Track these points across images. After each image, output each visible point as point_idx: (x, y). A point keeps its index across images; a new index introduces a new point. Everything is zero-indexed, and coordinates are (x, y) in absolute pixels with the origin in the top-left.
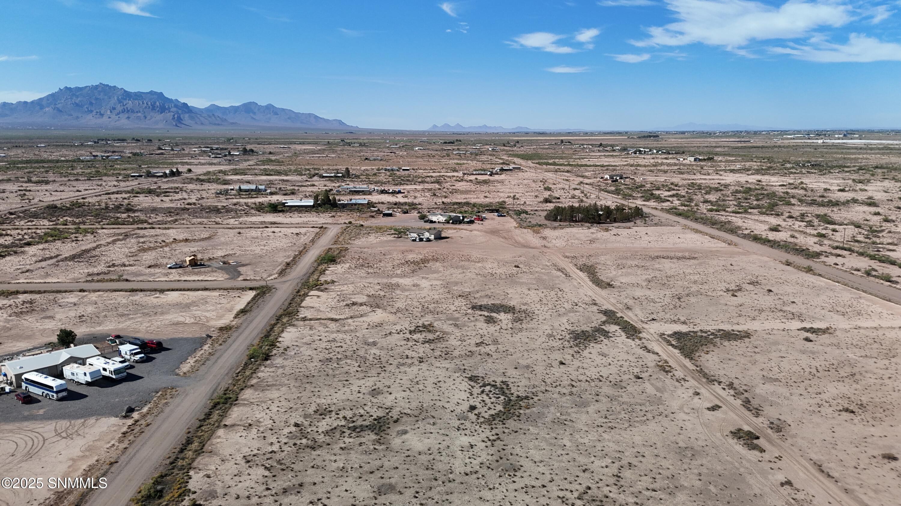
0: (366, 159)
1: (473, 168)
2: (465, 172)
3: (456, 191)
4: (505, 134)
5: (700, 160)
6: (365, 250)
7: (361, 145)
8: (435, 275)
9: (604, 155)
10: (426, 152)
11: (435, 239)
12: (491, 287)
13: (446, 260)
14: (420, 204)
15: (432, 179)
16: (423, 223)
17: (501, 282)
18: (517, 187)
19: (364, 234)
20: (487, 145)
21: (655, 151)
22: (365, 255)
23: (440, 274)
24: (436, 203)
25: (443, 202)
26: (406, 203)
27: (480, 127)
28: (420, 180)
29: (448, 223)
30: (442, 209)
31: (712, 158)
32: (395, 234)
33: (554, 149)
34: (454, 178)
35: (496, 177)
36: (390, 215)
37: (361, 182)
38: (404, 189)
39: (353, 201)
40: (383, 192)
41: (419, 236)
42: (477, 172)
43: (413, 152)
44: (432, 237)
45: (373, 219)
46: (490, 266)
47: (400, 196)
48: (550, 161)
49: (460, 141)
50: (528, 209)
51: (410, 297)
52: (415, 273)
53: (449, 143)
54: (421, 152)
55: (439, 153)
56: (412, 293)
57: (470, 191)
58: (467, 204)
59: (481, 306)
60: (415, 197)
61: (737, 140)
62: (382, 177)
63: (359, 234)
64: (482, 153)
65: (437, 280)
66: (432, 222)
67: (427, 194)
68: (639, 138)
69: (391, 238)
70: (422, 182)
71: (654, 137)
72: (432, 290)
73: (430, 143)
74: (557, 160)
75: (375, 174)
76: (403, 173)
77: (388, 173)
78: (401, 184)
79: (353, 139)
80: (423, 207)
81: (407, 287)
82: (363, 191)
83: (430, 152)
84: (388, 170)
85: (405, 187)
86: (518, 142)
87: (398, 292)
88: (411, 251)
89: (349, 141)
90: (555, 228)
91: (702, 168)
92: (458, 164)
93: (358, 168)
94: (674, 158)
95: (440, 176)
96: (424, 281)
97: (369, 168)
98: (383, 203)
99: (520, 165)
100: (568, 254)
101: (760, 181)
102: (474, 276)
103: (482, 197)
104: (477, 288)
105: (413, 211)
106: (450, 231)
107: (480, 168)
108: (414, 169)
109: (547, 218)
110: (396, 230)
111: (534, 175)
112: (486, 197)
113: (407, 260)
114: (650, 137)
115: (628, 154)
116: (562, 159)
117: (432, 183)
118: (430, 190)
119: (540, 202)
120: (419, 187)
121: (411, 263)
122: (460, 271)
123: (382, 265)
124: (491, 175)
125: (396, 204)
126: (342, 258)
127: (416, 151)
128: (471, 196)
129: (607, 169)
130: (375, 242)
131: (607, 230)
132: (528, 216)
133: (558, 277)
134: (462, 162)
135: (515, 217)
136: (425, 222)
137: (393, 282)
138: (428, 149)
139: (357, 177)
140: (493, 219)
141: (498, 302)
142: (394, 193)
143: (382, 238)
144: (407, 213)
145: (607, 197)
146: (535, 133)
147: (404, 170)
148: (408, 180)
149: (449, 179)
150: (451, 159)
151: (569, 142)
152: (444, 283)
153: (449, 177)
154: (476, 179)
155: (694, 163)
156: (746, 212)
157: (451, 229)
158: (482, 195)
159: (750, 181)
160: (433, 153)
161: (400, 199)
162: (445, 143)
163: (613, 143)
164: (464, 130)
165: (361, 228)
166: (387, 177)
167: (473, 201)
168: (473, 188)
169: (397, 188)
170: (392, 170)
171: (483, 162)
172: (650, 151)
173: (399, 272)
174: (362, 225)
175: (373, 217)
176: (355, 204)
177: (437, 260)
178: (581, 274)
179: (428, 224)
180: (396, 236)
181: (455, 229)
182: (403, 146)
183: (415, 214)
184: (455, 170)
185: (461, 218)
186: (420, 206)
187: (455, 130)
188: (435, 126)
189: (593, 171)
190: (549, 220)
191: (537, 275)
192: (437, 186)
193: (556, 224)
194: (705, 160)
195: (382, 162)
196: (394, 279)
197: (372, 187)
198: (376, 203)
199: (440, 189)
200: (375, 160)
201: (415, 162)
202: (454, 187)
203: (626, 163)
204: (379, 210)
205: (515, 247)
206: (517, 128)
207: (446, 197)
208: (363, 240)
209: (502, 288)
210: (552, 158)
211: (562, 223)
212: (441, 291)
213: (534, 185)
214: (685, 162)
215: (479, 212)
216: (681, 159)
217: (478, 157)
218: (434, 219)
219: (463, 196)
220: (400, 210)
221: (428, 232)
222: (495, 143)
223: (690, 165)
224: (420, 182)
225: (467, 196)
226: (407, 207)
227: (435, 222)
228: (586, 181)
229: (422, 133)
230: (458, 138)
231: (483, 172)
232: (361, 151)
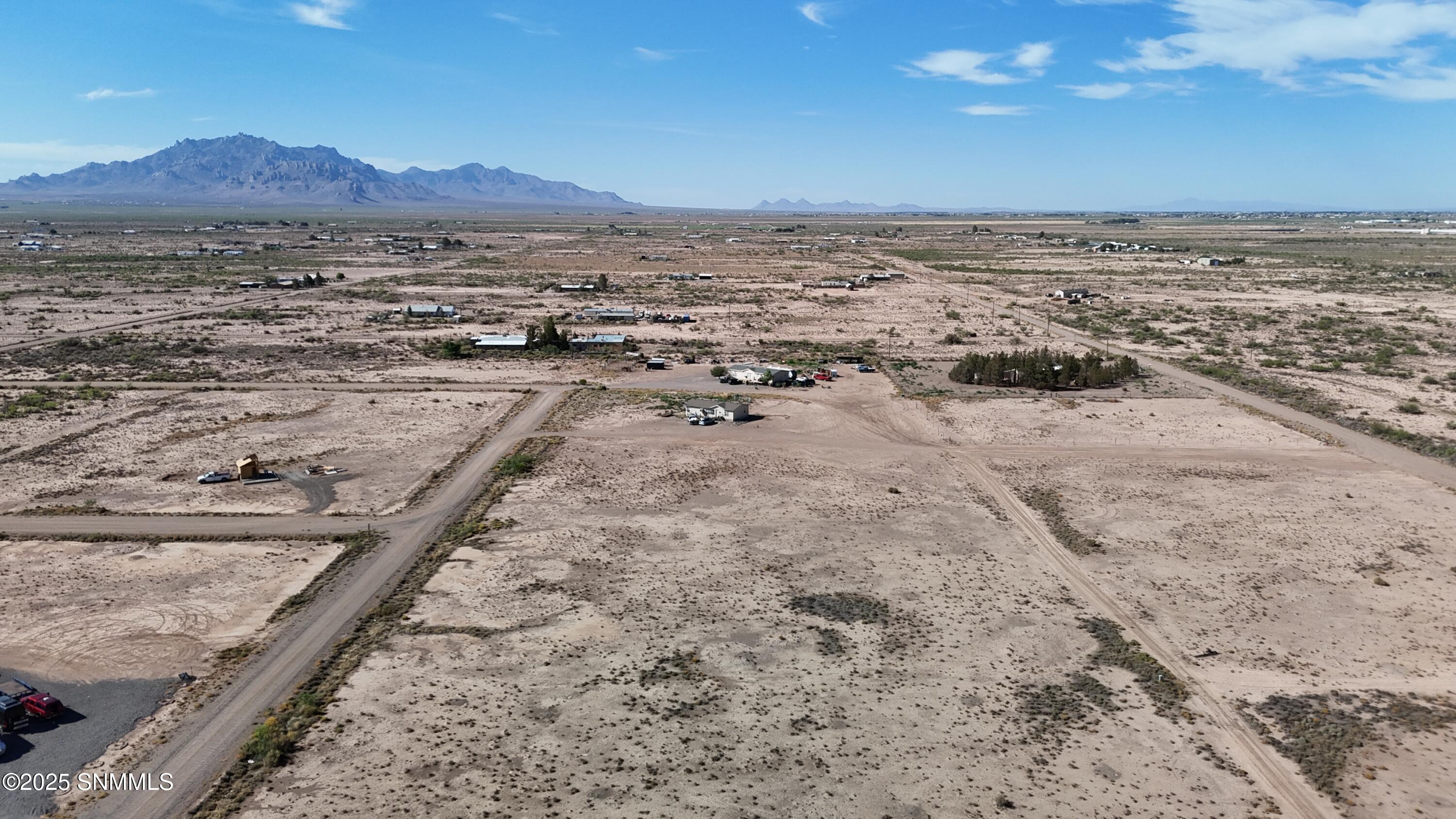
0: (643, 258)
1: (822, 276)
2: (808, 282)
3: (787, 319)
4: (879, 216)
5: (1221, 264)
6: (597, 444)
7: (640, 233)
8: (724, 510)
9: (1050, 254)
10: (744, 246)
11: (735, 420)
12: (838, 544)
13: (750, 472)
14: (719, 344)
15: (749, 295)
16: (719, 383)
17: (861, 530)
18: (896, 311)
19: (603, 407)
20: (848, 233)
21: (1137, 247)
22: (592, 456)
23: (735, 508)
24: (748, 343)
25: (761, 341)
26: (693, 343)
27: (839, 204)
28: (726, 297)
29: (765, 384)
30: (758, 355)
31: (1242, 260)
32: (662, 407)
33: (963, 242)
34: (787, 294)
35: (861, 292)
36: (661, 366)
37: (624, 299)
38: (696, 314)
39: (598, 339)
40: (658, 319)
41: (705, 413)
42: (828, 283)
43: (722, 246)
44: (730, 416)
45: (628, 374)
46: (839, 488)
47: (686, 327)
48: (957, 264)
49: (804, 227)
50: (917, 356)
51: (662, 567)
52: (684, 503)
53: (785, 231)
54: (737, 247)
55: (766, 248)
56: (669, 556)
57: (813, 319)
58: (805, 344)
59: (812, 599)
60: (713, 331)
61: (1276, 227)
62: (662, 292)
63: (593, 407)
64: (839, 248)
65: (727, 522)
66: (735, 382)
67: (735, 324)
68: (1105, 223)
69: (651, 416)
70: (730, 301)
71: (1131, 221)
72: (713, 550)
73: (755, 231)
74: (967, 262)
75: (651, 286)
76: (699, 283)
77: (674, 284)
78: (692, 304)
79: (631, 224)
80: (724, 349)
81: (660, 541)
82: (622, 318)
83: (751, 246)
84: (676, 278)
85: (699, 310)
86: (900, 230)
87: (639, 554)
88: (685, 446)
89: (622, 227)
90: (969, 399)
91: (1228, 278)
92: (796, 267)
93: (627, 273)
94: (1173, 260)
95: (763, 290)
96: (698, 524)
97: (643, 274)
98: (653, 342)
99: (904, 270)
100: (998, 461)
101: (1343, 305)
102: (803, 515)
103: (833, 330)
104: (807, 547)
105: (704, 358)
106: (767, 403)
107: (834, 275)
108: (719, 277)
109: (954, 376)
110: (665, 399)
111: (928, 288)
112: (840, 331)
113: (673, 469)
114: (1124, 221)
115: (1091, 251)
116: (976, 259)
117: (747, 302)
118: (741, 316)
119: (940, 342)
120: (722, 310)
121: (680, 477)
122: (777, 499)
123: (621, 480)
124: (851, 288)
125: (675, 344)
126: (547, 464)
127: (729, 245)
128: (814, 329)
129: (1058, 279)
130: (620, 425)
131: (1072, 405)
132: (916, 372)
133: (981, 520)
134: (803, 263)
135: (892, 372)
136: (723, 381)
137: (635, 526)
138: (750, 241)
139: (620, 290)
140: (850, 377)
141: (849, 588)
142: (678, 321)
143: (634, 416)
144: (693, 362)
145: (1063, 333)
146: (928, 214)
147: (702, 278)
148: (706, 298)
149: (777, 296)
150: (785, 258)
151: (988, 230)
152: (740, 532)
153: (779, 292)
154: (826, 295)
155: (1210, 269)
156: (1337, 369)
157: (769, 397)
158: (832, 328)
159: (1325, 304)
160: (757, 247)
161: (685, 333)
162: (779, 230)
163: (1063, 232)
164: (811, 210)
165: (601, 393)
166: (671, 290)
167: (815, 339)
168: (817, 311)
169: (682, 313)
170: (682, 278)
171: (840, 264)
172: (1129, 246)
173: (651, 499)
174: (604, 388)
175: (627, 369)
176: (602, 344)
177: (730, 470)
178: (1028, 511)
179: (727, 385)
180: (663, 412)
181: (777, 397)
182: (708, 237)
183: (706, 365)
184: (790, 279)
185: (791, 375)
186: (717, 349)
187: (797, 210)
188: (765, 202)
189: (1033, 282)
190: (958, 381)
191: (936, 513)
192: (755, 308)
193: (972, 390)
194: (1228, 263)
195: (668, 264)
196: (638, 518)
197: (641, 309)
198: (640, 342)
199: (759, 314)
200: (657, 259)
201: (725, 263)
202: (784, 311)
203: (1089, 268)
204: (642, 356)
205: (892, 440)
206: (898, 206)
207: (767, 330)
208: (598, 420)
209: (861, 548)
210: (959, 257)
211: (982, 389)
212: (730, 553)
213: (927, 307)
214: (1193, 266)
215: (825, 362)
216: (1187, 262)
217: (831, 255)
218: (739, 375)
219: (800, 329)
220: (680, 355)
221: (723, 406)
222: (862, 231)
223: (1204, 272)
224: (726, 302)
225: (807, 329)
226: (695, 350)
227: (740, 382)
228: (1022, 301)
229: (747, 212)
230: (801, 223)
231: (837, 283)
232: (639, 244)
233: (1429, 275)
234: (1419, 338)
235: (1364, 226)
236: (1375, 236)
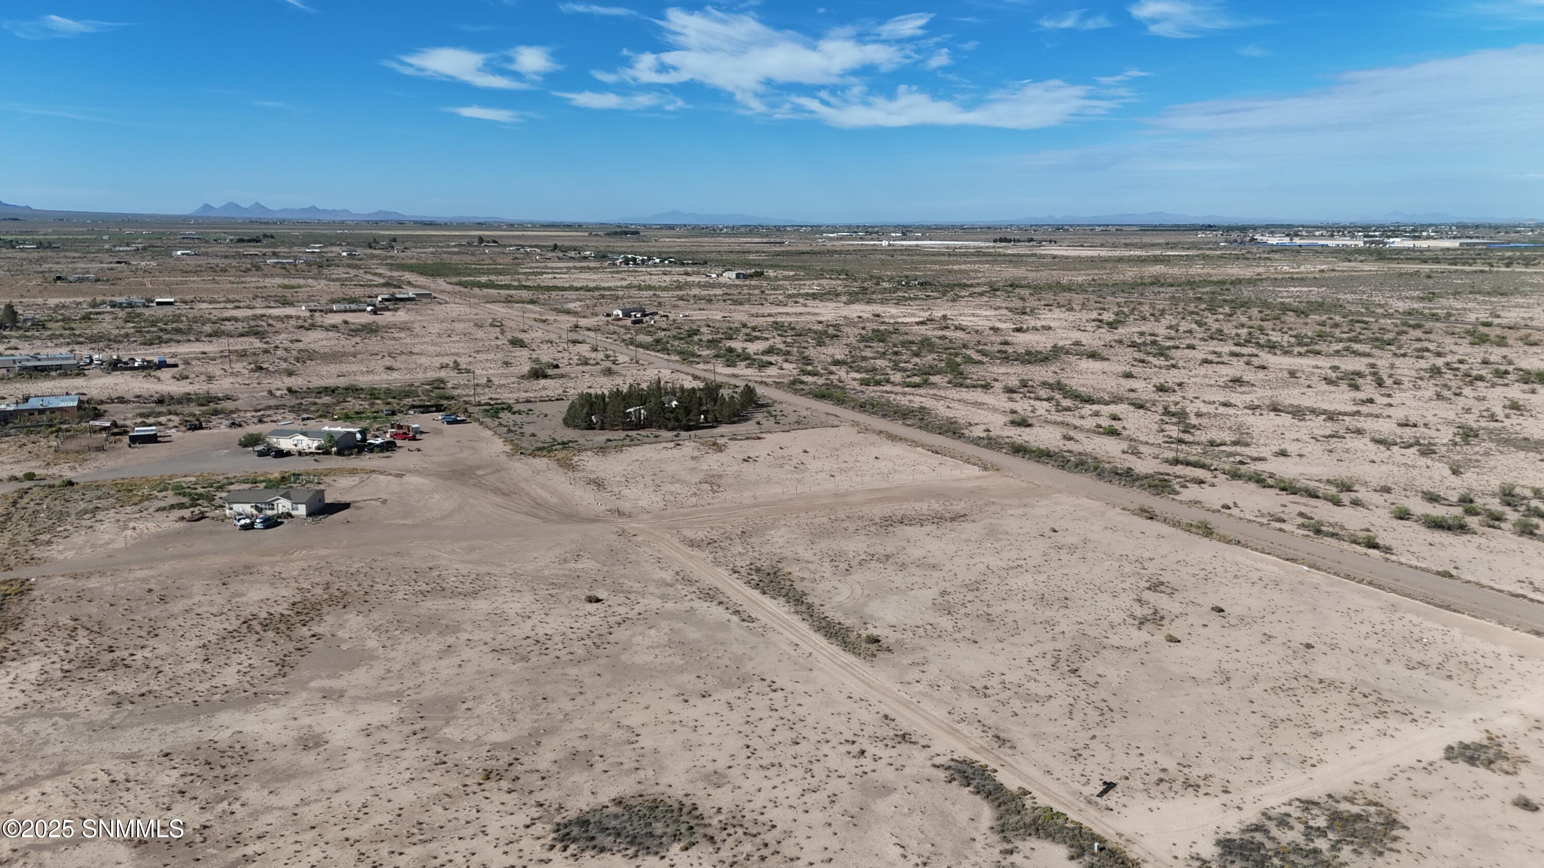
0: (59, 278)
1: (329, 297)
2: (312, 305)
3: (307, 356)
4: (358, 224)
5: (746, 277)
7: (40, 245)
8: (362, 676)
9: (575, 268)
10: (202, 261)
12: (566, 705)
13: (372, 600)
14: (227, 398)
15: (239, 325)
16: (255, 457)
18: (445, 339)
19: (81, 514)
20: (332, 244)
21: (658, 261)
23: (376, 669)
24: (270, 393)
25: (290, 390)
26: (187, 399)
27: (304, 210)
28: (208, 328)
29: (327, 453)
30: (293, 409)
31: (762, 273)
32: (182, 506)
33: (473, 254)
34: (293, 322)
35: (387, 317)
36: (152, 439)
37: (51, 338)
38: (174, 356)
39: (34, 403)
40: (115, 366)
41: (261, 510)
42: (342, 307)
43: (170, 261)
44: (301, 511)
45: (101, 455)
47: (165, 374)
48: (484, 279)
49: (272, 237)
50: (506, 397)
52: (292, 675)
53: (249, 241)
54: (192, 262)
55: (234, 263)
57: (345, 354)
58: (354, 390)
60: (210, 378)
61: (765, 240)
62: (106, 325)
64: (330, 263)
65: (379, 698)
66: (281, 454)
67: (238, 367)
68: (608, 234)
69: (170, 523)
70: (216, 334)
71: (632, 233)
73: (207, 242)
74: (493, 278)
75: (87, 318)
76: (161, 312)
77: (122, 314)
78: (161, 341)
79: (21, 233)
80: (239, 404)
82: (60, 367)
83: (211, 261)
84: (120, 305)
85: (174, 349)
86: (395, 240)
88: (248, 569)
89: (10, 238)
90: (603, 450)
91: (763, 292)
92: (286, 287)
93: (40, 301)
94: (698, 273)
95: (256, 317)
96: (332, 710)
97: (68, 301)
98: (122, 400)
99: (428, 289)
100: (690, 533)
101: (878, 316)
102: (490, 662)
103: (380, 369)
105: (215, 420)
106: (344, 482)
107: (341, 295)
108: (185, 302)
109: (571, 422)
110: (179, 490)
111: (468, 310)
112: (389, 368)
113: (247, 614)
114: (626, 233)
115: (614, 264)
116: (500, 274)
117: (242, 335)
118: (242, 354)
119: (523, 378)
120: (212, 348)
121: (265, 626)
122: (436, 641)
124: (375, 312)
125: (160, 402)
127: (178, 258)
128: (353, 368)
129: (603, 297)
130: (120, 543)
131: (717, 448)
132: (518, 417)
133: (724, 626)
134: (294, 282)
135: (488, 421)
136: (261, 454)
137: (223, 737)
138: (206, 254)
139: (40, 325)
142: (148, 367)
144: (201, 427)
146: (415, 222)
147: (159, 304)
148: (178, 331)
149: (279, 325)
150: (265, 276)
151: (495, 242)
153: (279, 318)
154: (346, 322)
155: (738, 282)
156: (926, 383)
158: (379, 365)
159: (865, 315)
160: (222, 262)
161: (166, 383)
162: (241, 240)
163: (580, 244)
164: (270, 216)
165: (67, 491)
166: (119, 322)
167: (364, 381)
168: (347, 344)
169: (154, 354)
170: (130, 305)
171: (343, 282)
172: (649, 259)
174: (70, 483)
175: (100, 449)
176: (41, 411)
179: (269, 460)
180: (184, 513)
181: (354, 473)
182: (144, 249)
183: (220, 430)
184: (286, 303)
185: (359, 436)
186: (229, 405)
187: (254, 216)
188: (207, 207)
189: (580, 300)
190: (575, 427)
192: (257, 344)
194: (751, 276)
195: (99, 286)
197: (83, 352)
198: (102, 402)
199: (266, 351)
200: (80, 280)
201: (182, 283)
202: (300, 346)
203: (624, 283)
204: (115, 424)
206: (377, 214)
207: (290, 374)
208: (79, 538)
209: (601, 705)
210: (488, 272)
213: (480, 334)
214: (721, 280)
215: (394, 413)
216: (714, 276)
217: (325, 271)
218: (285, 444)
219: (334, 369)
220: (176, 419)
222: (352, 242)
223: (737, 286)
224: (210, 336)
225: (344, 368)
226: (197, 410)
227: (288, 454)
228: (582, 322)
229: (183, 221)
230: (269, 232)
231: (353, 306)
232: (42, 260)
233: (921, 284)
234: (965, 346)
235: (831, 239)
236: (851, 248)
